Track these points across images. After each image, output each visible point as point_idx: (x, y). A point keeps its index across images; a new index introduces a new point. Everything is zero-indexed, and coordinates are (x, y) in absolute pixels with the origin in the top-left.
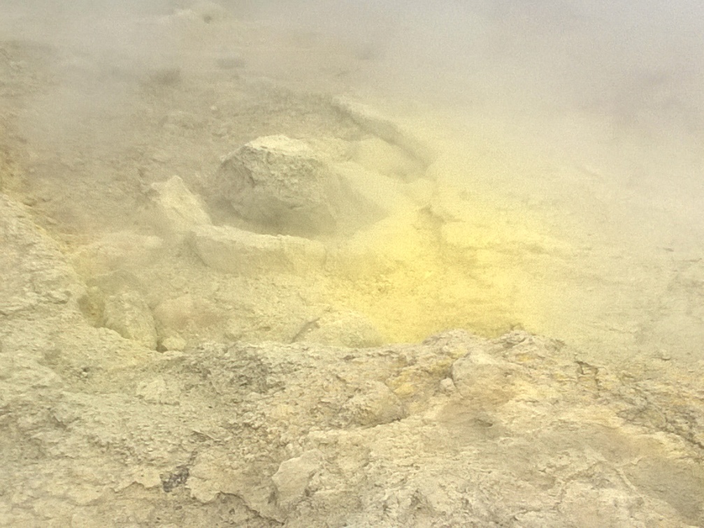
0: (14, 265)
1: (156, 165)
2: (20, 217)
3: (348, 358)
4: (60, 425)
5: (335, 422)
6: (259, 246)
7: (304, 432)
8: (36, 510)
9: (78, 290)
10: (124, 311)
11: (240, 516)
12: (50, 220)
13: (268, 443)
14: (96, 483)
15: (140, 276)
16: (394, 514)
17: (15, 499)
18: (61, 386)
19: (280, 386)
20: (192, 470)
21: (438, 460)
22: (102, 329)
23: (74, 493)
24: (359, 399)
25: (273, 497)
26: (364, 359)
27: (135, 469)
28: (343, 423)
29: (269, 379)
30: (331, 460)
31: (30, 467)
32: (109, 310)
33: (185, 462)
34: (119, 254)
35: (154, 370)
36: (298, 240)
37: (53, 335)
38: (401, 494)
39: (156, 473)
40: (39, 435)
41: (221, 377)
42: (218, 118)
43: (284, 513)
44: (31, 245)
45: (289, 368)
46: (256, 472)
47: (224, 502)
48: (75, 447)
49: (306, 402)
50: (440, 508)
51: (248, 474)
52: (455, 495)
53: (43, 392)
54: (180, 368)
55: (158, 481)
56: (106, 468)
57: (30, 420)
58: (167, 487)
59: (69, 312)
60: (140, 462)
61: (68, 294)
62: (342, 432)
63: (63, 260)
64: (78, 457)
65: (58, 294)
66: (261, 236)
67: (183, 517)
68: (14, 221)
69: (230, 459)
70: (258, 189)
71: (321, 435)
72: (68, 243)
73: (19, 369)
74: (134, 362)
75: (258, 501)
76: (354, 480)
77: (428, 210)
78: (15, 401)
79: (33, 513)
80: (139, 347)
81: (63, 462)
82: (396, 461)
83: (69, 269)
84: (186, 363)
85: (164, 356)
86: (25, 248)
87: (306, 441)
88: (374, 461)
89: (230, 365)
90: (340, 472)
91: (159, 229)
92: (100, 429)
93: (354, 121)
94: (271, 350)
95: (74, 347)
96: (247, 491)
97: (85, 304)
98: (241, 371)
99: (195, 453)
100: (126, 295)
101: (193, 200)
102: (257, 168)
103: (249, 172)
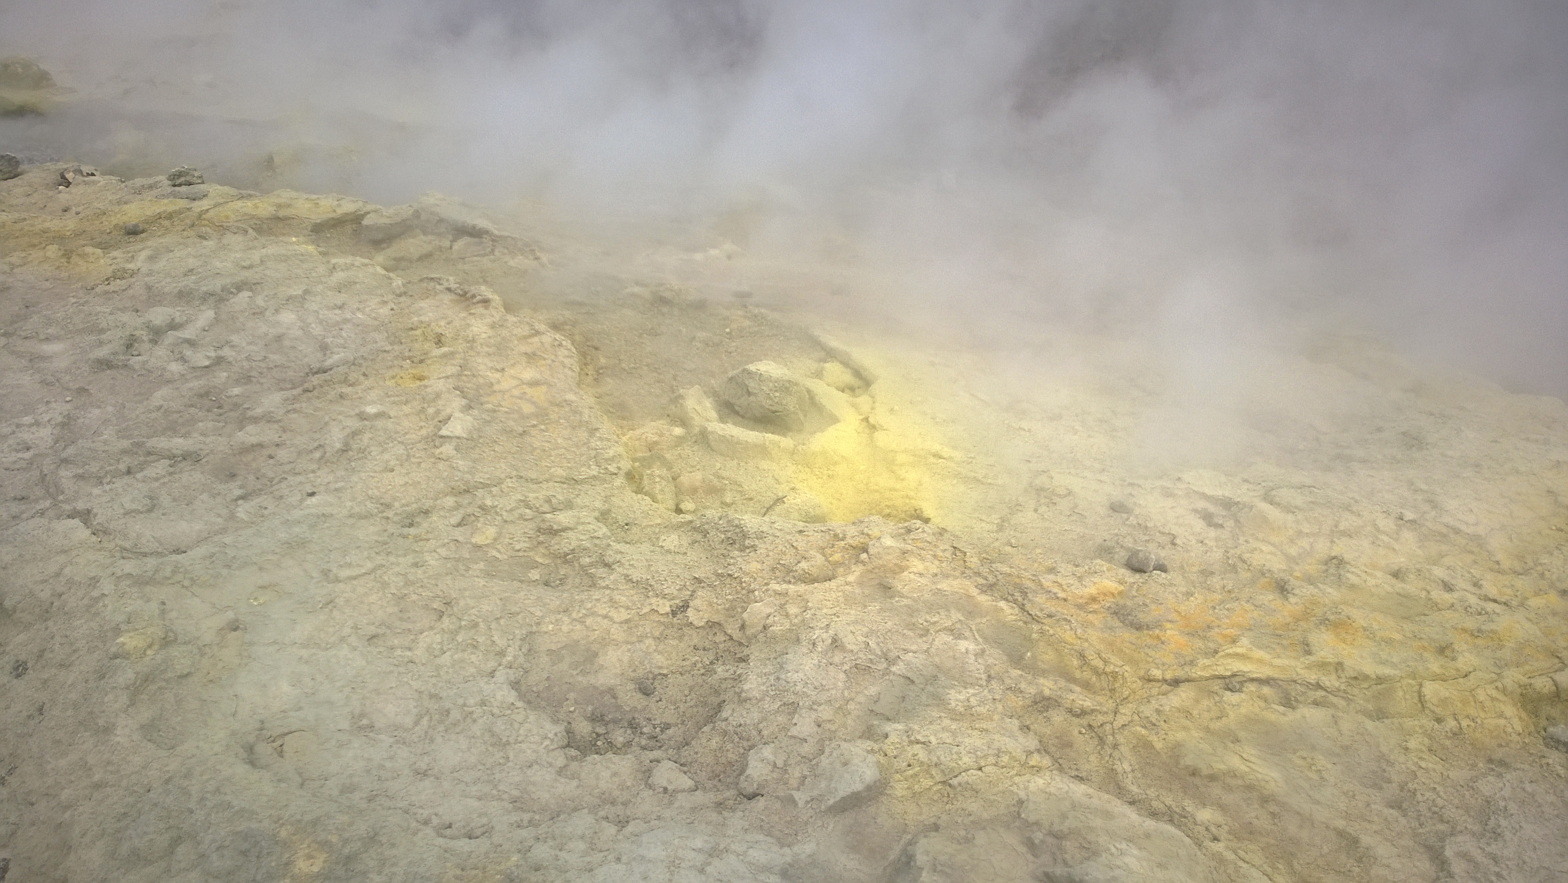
0: (585, 444)
1: (685, 372)
2: (591, 408)
3: (801, 532)
4: (607, 565)
5: (787, 579)
6: (749, 440)
7: (767, 584)
8: (587, 623)
9: (626, 465)
10: (655, 483)
11: (720, 638)
12: (611, 409)
13: (743, 589)
14: (628, 608)
15: (668, 456)
16: (820, 649)
17: (574, 615)
18: (609, 538)
19: (754, 548)
20: (691, 604)
21: (853, 612)
22: (639, 496)
23: (613, 614)
24: (804, 565)
25: (743, 627)
26: (810, 533)
27: (654, 600)
28: (792, 580)
29: (747, 542)
30: (782, 606)
31: (586, 593)
32: (646, 481)
33: (687, 598)
34: (655, 439)
35: (672, 527)
36: (776, 438)
37: (607, 499)
38: (825, 636)
39: (668, 604)
40: (593, 571)
41: (716, 537)
42: (730, 339)
43: (749, 639)
44: (597, 429)
45: (761, 536)
46: (733, 608)
47: (711, 627)
48: (615, 582)
49: (769, 562)
50: (849, 647)
51: (727, 610)
52: (861, 639)
53: (597, 542)
54: (690, 528)
55: (668, 609)
56: (635, 598)
57: (588, 560)
58: (674, 613)
59: (619, 481)
60: (657, 596)
61: (619, 468)
62: (791, 586)
63: (617, 442)
64: (617, 589)
65: (612, 468)
66: (751, 433)
67: (684, 635)
68: (586, 411)
69: (717, 598)
70: (752, 398)
71: (777, 587)
72: (621, 427)
73: (583, 523)
74: (659, 521)
75: (732, 629)
76: (796, 621)
77: (866, 420)
78: (579, 546)
79: (586, 626)
80: (662, 511)
81: (607, 592)
82: (825, 611)
83: (621, 450)
84: (693, 525)
85: (681, 518)
86: (593, 431)
87: (767, 590)
88: (810, 609)
89: (722, 529)
90: (787, 615)
91: (683, 422)
92: (633, 570)
93: (822, 348)
94: (750, 521)
95: (620, 507)
96: (726, 622)
97: (630, 476)
98: (729, 535)
99: (694, 591)
100: (657, 472)
101: (708, 403)
102: (752, 384)
103: (747, 386)
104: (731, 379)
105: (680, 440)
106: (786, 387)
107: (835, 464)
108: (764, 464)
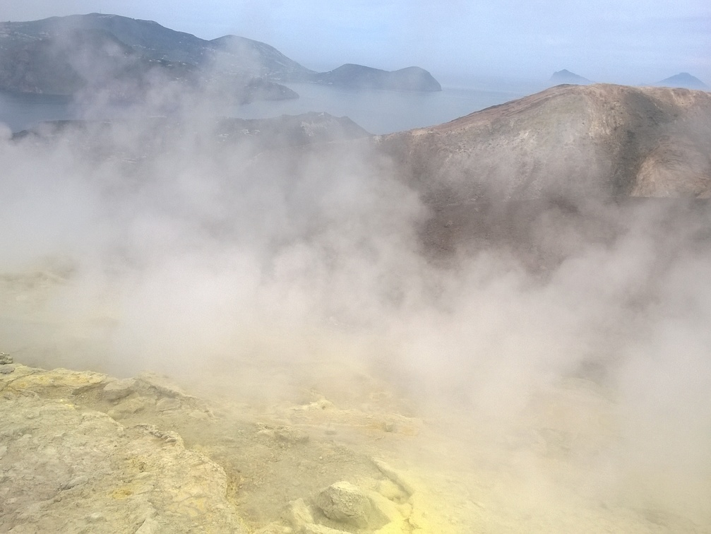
1: (293, 487)
2: (233, 513)
12: (246, 514)
42: (322, 463)
44: (236, 529)
66: (333, 530)
68: (230, 516)
70: (335, 506)
77: (408, 520)
91: (291, 523)
93: (379, 470)
101: (307, 510)
102: (335, 497)
103: (331, 498)
104: (322, 493)
106: (356, 499)
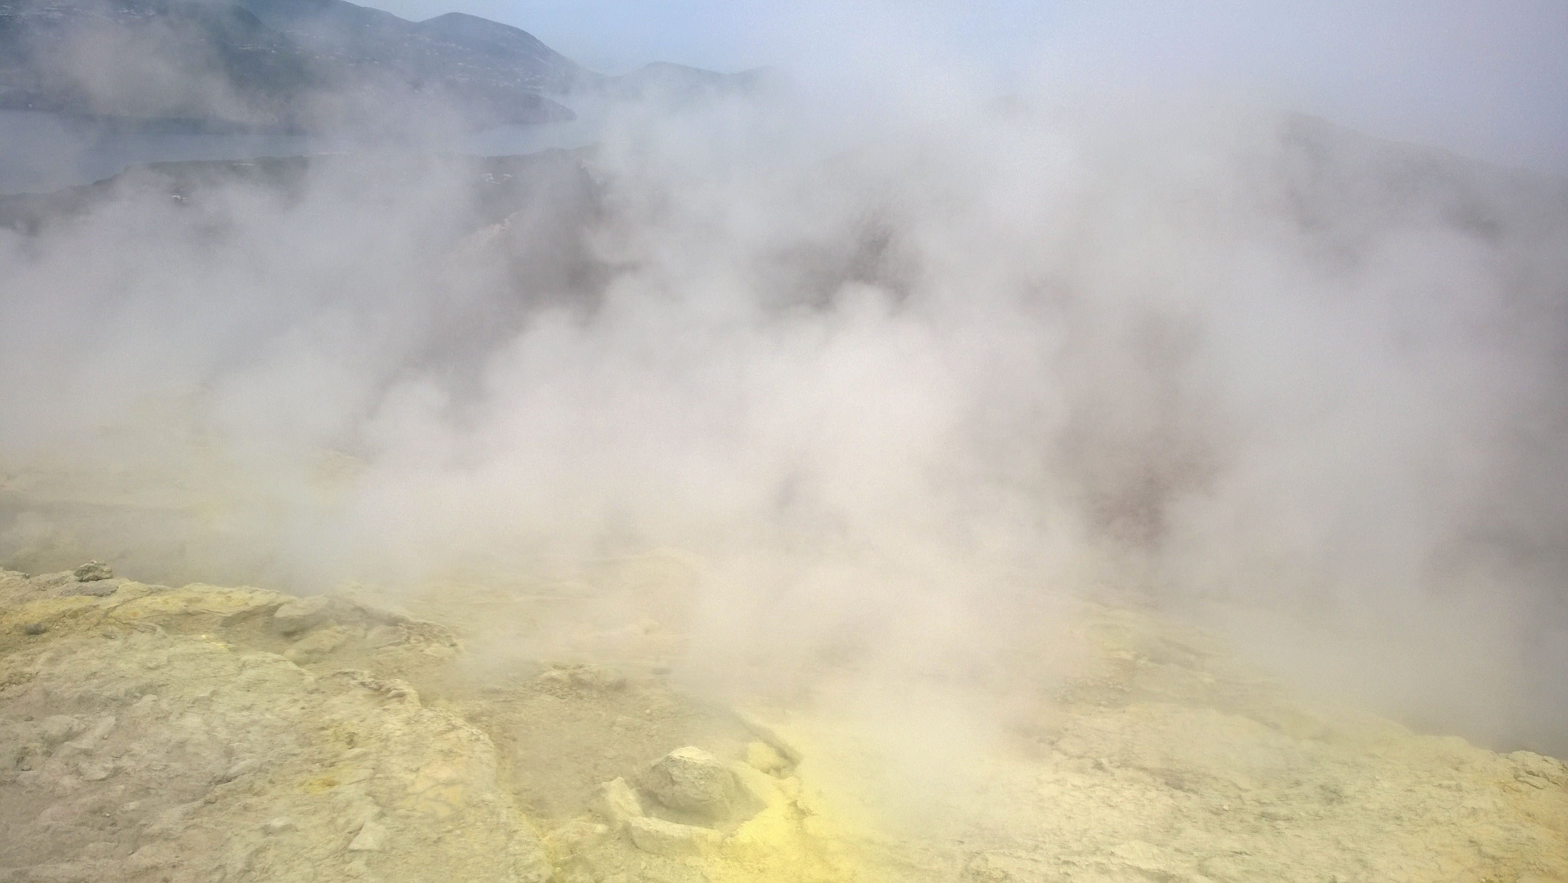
0: (503, 849)
1: (606, 761)
2: (509, 807)
6: (676, 835)
12: (531, 807)
15: (590, 857)
34: (576, 839)
36: (703, 830)
42: (650, 721)
44: (515, 832)
61: (539, 876)
63: (537, 846)
66: (676, 826)
68: (504, 812)
70: (676, 787)
72: (541, 827)
77: (794, 804)
83: (540, 854)
86: (511, 834)
91: (605, 818)
93: (745, 727)
101: (631, 796)
102: (676, 772)
103: (671, 775)
104: (654, 768)
105: (603, 839)
106: (709, 774)
107: (765, 856)
108: (691, 861)
